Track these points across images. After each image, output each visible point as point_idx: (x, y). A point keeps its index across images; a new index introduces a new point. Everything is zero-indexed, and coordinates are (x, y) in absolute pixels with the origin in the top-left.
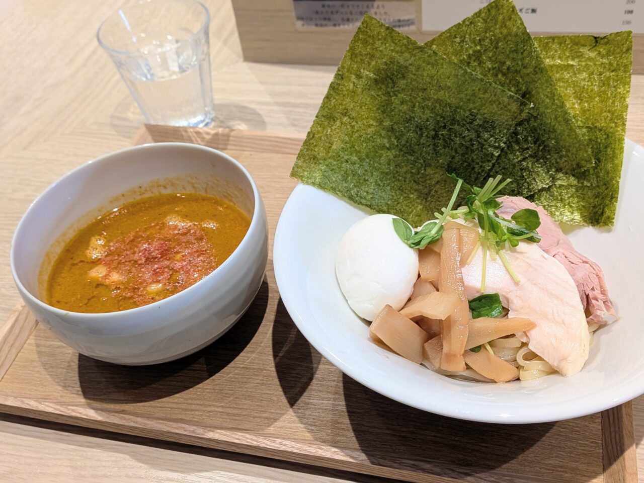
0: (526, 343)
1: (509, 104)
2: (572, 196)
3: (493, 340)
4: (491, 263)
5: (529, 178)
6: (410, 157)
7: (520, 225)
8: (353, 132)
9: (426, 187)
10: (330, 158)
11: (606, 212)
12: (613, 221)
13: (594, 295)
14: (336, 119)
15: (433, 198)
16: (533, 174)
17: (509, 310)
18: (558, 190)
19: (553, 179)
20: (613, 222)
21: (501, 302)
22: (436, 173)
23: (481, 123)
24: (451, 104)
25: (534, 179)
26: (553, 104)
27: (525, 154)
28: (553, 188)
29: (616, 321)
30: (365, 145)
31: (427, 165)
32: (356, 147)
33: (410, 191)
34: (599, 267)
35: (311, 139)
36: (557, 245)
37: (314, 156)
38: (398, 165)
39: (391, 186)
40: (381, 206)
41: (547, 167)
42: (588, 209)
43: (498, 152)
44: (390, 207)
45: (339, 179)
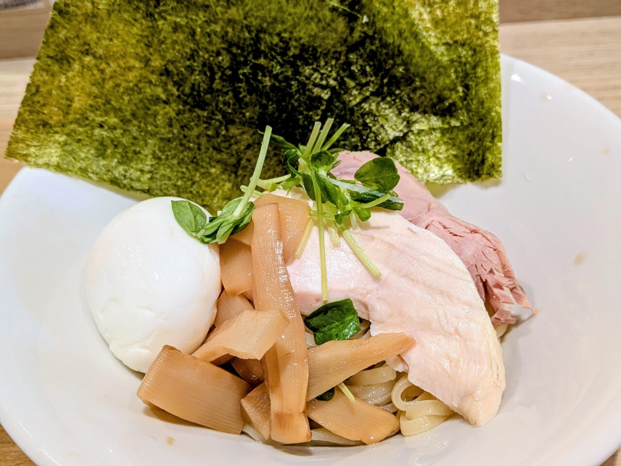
0: (403, 372)
1: (333, 20)
2: (437, 143)
3: (351, 377)
4: (333, 251)
5: (374, 125)
6: (200, 112)
7: (370, 185)
8: (104, 80)
9: (232, 155)
10: (71, 123)
11: (487, 159)
12: (500, 169)
13: (495, 280)
14: (71, 61)
15: (245, 171)
16: (380, 119)
17: (371, 323)
18: (417, 138)
19: (408, 122)
20: (501, 171)
21: (355, 311)
22: (243, 133)
23: (297, 52)
24: (250, 26)
25: (382, 126)
26: (393, 13)
27: (364, 93)
28: (409, 136)
29: (533, 315)
30: (126, 98)
31: (228, 121)
32: (113, 103)
33: (209, 163)
34: (494, 235)
35: (34, 94)
36: (429, 211)
37: (44, 121)
38: (185, 126)
39: (179, 158)
40: (167, 189)
41: (397, 107)
42: (461, 158)
43: (327, 93)
44: (181, 190)
45: (92, 154)
